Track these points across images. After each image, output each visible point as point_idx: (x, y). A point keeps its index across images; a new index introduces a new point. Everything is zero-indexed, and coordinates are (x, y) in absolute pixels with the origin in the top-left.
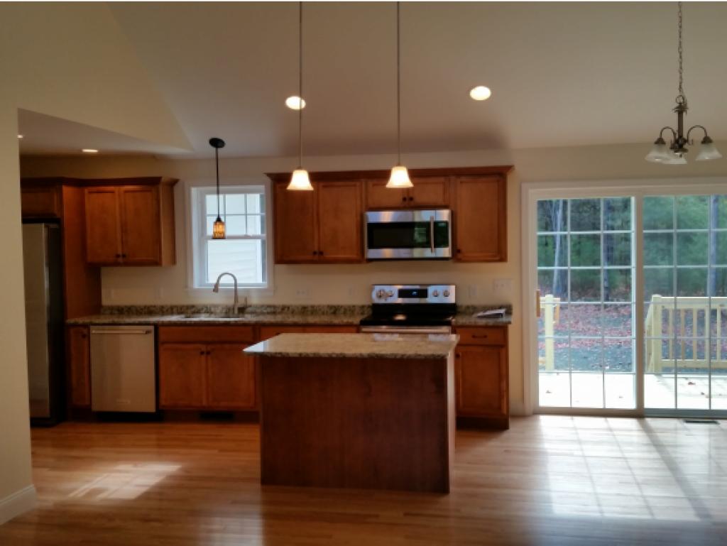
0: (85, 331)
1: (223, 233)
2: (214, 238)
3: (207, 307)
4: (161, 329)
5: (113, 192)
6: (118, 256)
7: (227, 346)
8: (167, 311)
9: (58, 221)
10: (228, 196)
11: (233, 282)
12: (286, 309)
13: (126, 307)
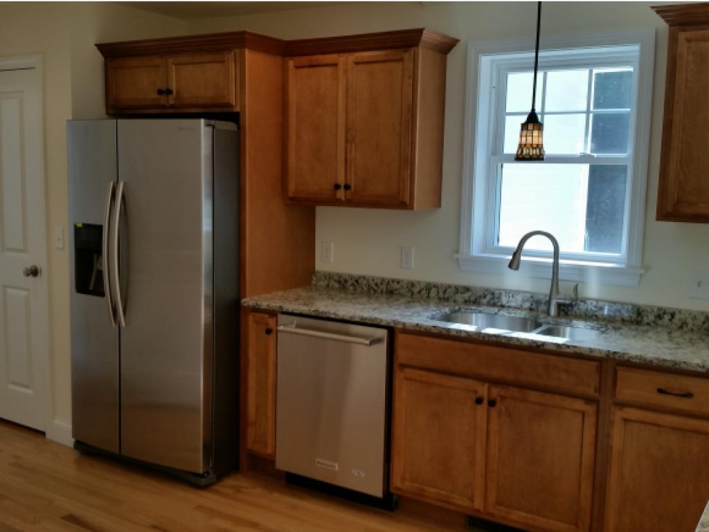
0: (271, 322)
1: (540, 147)
2: (520, 158)
3: (493, 294)
4: (401, 338)
5: (336, 65)
6: (337, 187)
7: (533, 396)
8: (420, 292)
9: (235, 117)
10: (553, 75)
11: (551, 248)
12: (667, 317)
13: (352, 277)
